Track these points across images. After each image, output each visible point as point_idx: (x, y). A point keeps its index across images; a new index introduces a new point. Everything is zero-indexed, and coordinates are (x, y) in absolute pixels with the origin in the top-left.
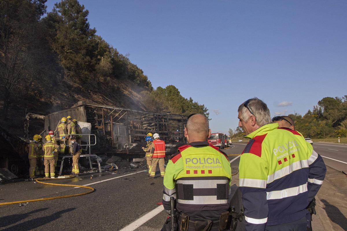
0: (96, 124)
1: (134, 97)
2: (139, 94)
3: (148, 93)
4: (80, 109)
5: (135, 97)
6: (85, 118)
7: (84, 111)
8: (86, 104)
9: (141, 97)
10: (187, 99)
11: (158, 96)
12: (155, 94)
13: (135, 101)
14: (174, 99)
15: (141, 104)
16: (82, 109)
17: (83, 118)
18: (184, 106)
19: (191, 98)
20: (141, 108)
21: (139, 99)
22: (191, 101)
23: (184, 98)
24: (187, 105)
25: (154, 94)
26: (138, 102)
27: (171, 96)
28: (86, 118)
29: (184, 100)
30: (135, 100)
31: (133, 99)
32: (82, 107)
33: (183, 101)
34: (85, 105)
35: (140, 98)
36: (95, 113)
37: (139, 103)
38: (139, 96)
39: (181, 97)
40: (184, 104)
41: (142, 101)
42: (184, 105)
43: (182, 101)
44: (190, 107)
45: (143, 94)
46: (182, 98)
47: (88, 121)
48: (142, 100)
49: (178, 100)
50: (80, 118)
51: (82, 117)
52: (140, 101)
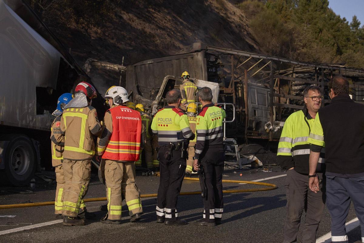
1: (229, 15)
2: (239, 7)
3: (258, 6)
4: (196, 56)
5: (231, 14)
7: (204, 61)
8: (207, 47)
9: (243, 15)
10: (344, 20)
11: (283, 12)
12: (276, 7)
13: (233, 25)
14: (315, 19)
15: (245, 33)
16: (200, 57)
18: (339, 36)
19: (355, 19)
20: (247, 42)
22: (356, 24)
23: (339, 17)
24: (346, 35)
25: (273, 9)
26: (240, 26)
27: (310, 13)
29: (338, 22)
30: (232, 22)
32: (200, 53)
33: (337, 25)
34: (205, 50)
35: (241, 18)
36: (219, 63)
37: (243, 31)
38: (238, 12)
39: (332, 14)
40: (338, 31)
41: (247, 25)
42: (338, 33)
43: (334, 24)
44: (351, 38)
45: (248, 8)
46: (335, 16)
48: (247, 22)
49: (325, 21)
52: (243, 25)
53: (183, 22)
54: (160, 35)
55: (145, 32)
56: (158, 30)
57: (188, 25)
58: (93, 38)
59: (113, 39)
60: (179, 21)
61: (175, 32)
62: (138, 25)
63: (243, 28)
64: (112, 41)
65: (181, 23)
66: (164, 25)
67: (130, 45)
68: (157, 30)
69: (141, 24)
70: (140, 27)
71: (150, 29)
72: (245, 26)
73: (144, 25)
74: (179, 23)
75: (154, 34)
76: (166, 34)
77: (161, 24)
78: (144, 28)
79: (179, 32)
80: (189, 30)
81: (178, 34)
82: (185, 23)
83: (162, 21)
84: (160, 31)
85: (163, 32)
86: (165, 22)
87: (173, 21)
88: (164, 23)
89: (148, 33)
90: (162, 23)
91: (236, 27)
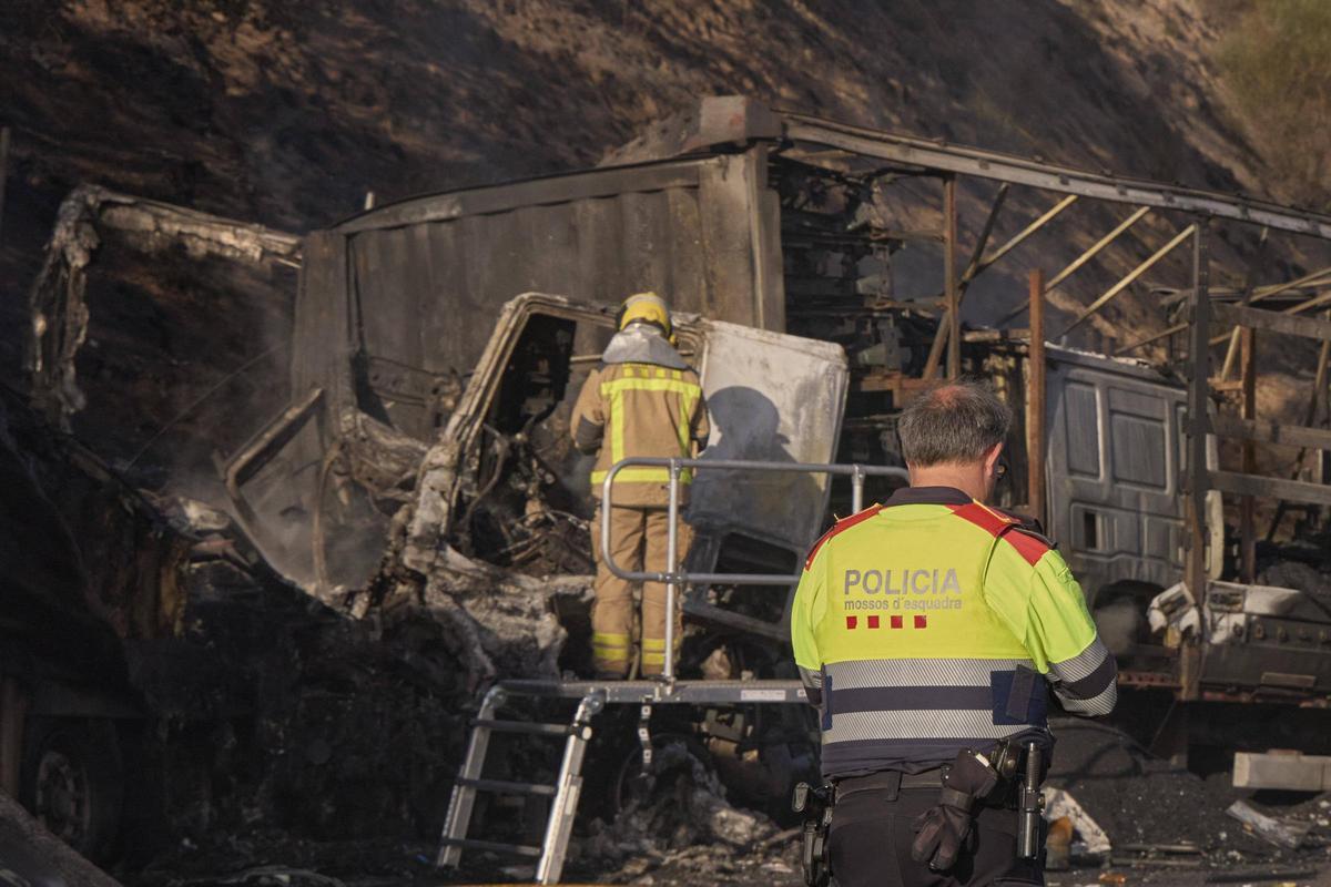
0: (881, 349)
6: (769, 287)
13: (1122, 56)
15: (1191, 102)
17: (744, 282)
20: (1196, 152)
21: (1171, 28)
26: (1159, 65)
28: (780, 290)
30: (1122, 41)
31: (1099, 26)
32: (736, 162)
35: (1175, 21)
37: (1176, 87)
41: (1206, 62)
47: (800, 318)
48: (1207, 46)
50: (710, 276)
51: (742, 268)
52: (1181, 58)
53: (823, 26)
54: (672, 91)
55: (581, 74)
56: (664, 66)
57: (851, 46)
58: (234, 91)
59: (368, 100)
60: (798, 21)
61: (769, 80)
62: (538, 29)
63: (1181, 77)
64: (357, 112)
65: (811, 35)
66: (706, 37)
67: (471, 140)
68: (657, 64)
69: (556, 24)
70: (547, 44)
71: (611, 55)
72: (1194, 64)
73: (579, 34)
74: (794, 35)
75: (635, 88)
76: (708, 86)
77: (682, 32)
78: (579, 47)
79: (792, 82)
80: (857, 74)
81: (785, 92)
82: (833, 34)
83: (692, 18)
84: (676, 73)
85: (696, 75)
86: (709, 25)
87: (762, 17)
88: (703, 28)
89: (596, 76)
90: (691, 27)
91: (1142, 68)
